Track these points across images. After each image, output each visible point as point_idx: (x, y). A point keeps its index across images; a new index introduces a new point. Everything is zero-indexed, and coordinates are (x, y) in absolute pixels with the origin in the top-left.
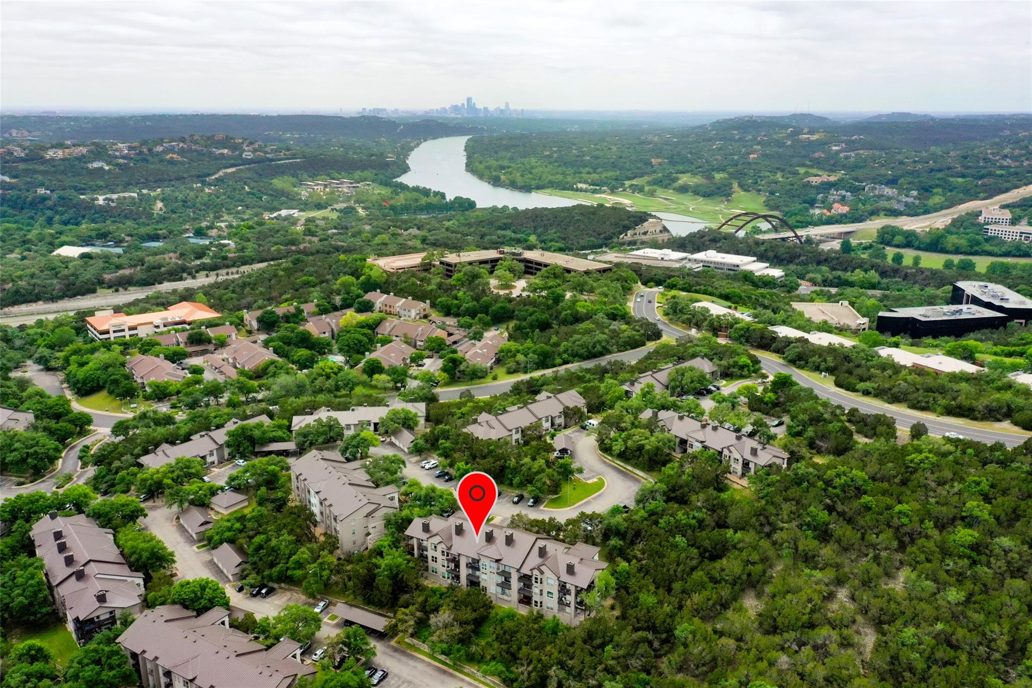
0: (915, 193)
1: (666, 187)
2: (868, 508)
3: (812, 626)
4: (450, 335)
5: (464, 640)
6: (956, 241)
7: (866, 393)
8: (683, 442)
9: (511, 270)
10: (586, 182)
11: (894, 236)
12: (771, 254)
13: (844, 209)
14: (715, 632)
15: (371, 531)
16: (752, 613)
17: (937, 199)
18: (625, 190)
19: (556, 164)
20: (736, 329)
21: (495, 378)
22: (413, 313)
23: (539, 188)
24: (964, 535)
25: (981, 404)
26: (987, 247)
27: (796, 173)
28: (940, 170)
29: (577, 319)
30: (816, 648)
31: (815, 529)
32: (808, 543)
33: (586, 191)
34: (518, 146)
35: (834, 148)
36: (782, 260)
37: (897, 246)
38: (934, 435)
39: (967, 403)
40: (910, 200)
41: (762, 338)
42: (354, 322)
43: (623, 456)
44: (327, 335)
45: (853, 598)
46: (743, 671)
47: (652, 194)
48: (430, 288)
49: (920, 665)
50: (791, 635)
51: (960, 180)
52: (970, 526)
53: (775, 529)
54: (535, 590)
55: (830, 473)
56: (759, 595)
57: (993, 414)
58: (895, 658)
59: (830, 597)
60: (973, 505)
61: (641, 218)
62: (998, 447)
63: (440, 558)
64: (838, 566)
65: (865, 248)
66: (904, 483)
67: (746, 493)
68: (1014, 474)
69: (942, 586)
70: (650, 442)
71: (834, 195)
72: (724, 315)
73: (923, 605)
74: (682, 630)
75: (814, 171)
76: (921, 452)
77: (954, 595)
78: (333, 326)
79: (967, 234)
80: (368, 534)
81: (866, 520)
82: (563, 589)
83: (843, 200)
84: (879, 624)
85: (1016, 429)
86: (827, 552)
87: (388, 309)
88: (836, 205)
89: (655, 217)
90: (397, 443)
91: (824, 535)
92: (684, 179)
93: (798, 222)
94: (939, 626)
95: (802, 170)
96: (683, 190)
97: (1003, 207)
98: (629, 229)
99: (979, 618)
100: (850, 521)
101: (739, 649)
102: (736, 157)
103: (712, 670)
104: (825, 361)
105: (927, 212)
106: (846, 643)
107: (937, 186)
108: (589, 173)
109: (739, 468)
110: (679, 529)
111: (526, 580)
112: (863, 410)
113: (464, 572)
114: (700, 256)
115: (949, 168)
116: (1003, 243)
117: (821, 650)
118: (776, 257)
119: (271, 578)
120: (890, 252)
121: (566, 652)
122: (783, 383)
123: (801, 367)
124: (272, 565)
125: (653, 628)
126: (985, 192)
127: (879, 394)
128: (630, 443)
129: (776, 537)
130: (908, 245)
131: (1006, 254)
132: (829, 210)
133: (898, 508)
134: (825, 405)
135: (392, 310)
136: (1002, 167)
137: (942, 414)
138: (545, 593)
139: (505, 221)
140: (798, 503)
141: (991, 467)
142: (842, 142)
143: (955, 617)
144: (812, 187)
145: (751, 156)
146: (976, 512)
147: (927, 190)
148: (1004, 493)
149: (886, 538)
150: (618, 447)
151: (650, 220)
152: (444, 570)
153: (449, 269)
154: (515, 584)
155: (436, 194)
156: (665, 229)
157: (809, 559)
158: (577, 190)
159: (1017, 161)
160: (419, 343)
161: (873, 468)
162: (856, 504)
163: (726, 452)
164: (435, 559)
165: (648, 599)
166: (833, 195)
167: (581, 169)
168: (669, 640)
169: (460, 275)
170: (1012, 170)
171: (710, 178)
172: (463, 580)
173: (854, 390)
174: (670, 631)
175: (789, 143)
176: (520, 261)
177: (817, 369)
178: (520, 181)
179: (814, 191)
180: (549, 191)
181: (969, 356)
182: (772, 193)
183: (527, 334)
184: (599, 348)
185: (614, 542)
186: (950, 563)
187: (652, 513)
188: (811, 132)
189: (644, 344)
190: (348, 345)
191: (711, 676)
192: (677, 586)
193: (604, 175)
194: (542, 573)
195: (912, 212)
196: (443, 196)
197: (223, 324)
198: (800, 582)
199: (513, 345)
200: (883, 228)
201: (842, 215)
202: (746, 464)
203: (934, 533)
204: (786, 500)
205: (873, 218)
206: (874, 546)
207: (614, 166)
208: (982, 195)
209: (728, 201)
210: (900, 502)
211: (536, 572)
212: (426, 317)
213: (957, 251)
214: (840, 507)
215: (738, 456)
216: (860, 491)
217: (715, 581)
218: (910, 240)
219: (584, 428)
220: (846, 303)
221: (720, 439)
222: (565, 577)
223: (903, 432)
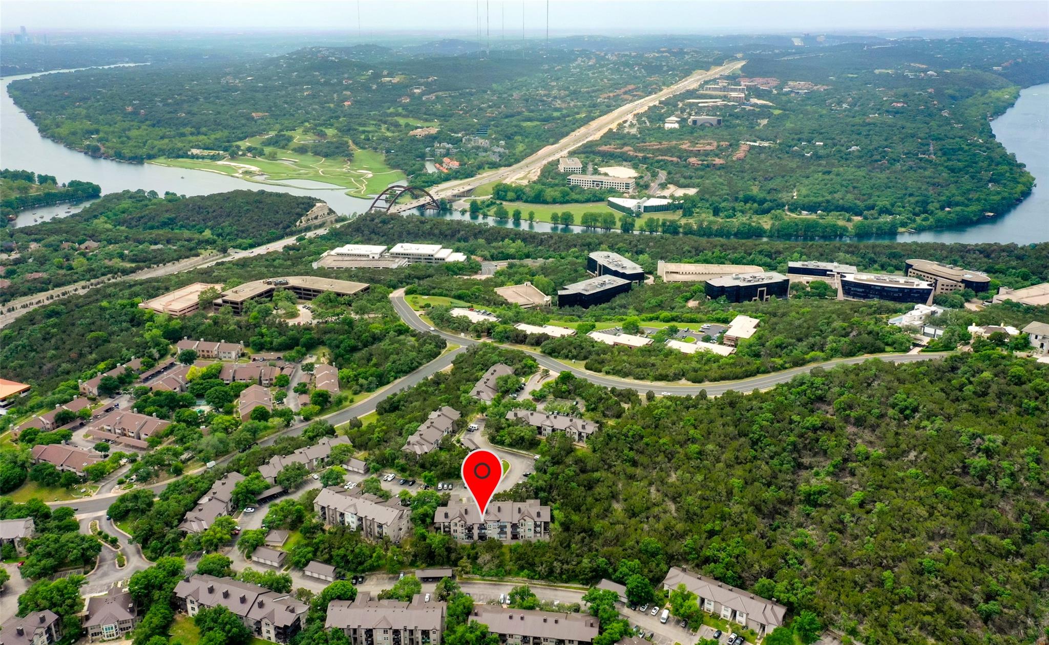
0: (502, 143)
1: (283, 148)
2: (647, 445)
3: (648, 508)
4: (282, 369)
5: (501, 565)
6: (552, 193)
7: (608, 373)
8: (539, 428)
9: (289, 299)
10: (198, 147)
11: (506, 192)
12: (436, 231)
13: (455, 165)
14: (611, 524)
15: (403, 527)
16: (620, 510)
17: (520, 147)
18: (244, 155)
19: (148, 122)
20: (498, 333)
21: (352, 401)
22: (234, 354)
23: (150, 157)
24: (694, 448)
25: (671, 372)
26: (574, 196)
27: (397, 125)
28: (512, 116)
29: (376, 339)
30: (654, 517)
31: (629, 461)
32: (630, 470)
33: (203, 158)
34: (89, 99)
35: (416, 91)
36: (446, 236)
37: (511, 201)
38: (658, 396)
39: (664, 372)
40: (502, 150)
41: (517, 336)
42: (200, 374)
43: (511, 445)
44: (178, 389)
45: (658, 491)
46: (633, 536)
47: (273, 157)
48: (231, 328)
49: (699, 511)
50: (644, 514)
51: (529, 123)
52: (693, 442)
53: (610, 466)
54: (520, 530)
55: (625, 430)
56: (618, 502)
57: (677, 377)
58: (688, 511)
59: (649, 493)
60: (692, 431)
61: (309, 203)
62: (688, 398)
63: (459, 529)
64: (646, 477)
65: (488, 206)
66: (656, 427)
67: (584, 450)
68: (702, 412)
69: (693, 474)
70: (526, 433)
71: (441, 147)
72: (483, 322)
73: (690, 486)
74: (597, 527)
75: (412, 122)
76: (658, 408)
77: (699, 477)
78: (180, 381)
79: (557, 185)
80: (400, 529)
81: (650, 450)
82: (536, 526)
83: (447, 154)
84: (674, 499)
85: (690, 383)
86: (639, 471)
87: (206, 354)
88: (446, 160)
89: (320, 201)
90: (350, 468)
91: (634, 463)
92: (299, 137)
93: (424, 182)
94: (699, 493)
95: (402, 121)
96: (302, 150)
97: (572, 154)
98: (302, 215)
99: (712, 484)
100: (642, 453)
101: (625, 528)
102: (332, 105)
103: (618, 541)
104: (570, 351)
105: (517, 161)
106: (665, 512)
107: (516, 133)
108: (192, 134)
109: (576, 437)
110: (568, 480)
111: (514, 526)
112: (619, 388)
113: (476, 532)
114: (398, 248)
115: (519, 113)
116: (582, 191)
117: (657, 518)
118: (441, 233)
119: (363, 571)
120: (510, 207)
121: (556, 554)
122: (566, 378)
123: (556, 357)
124: (361, 563)
125: (584, 531)
126: (552, 137)
127: (616, 372)
128: (514, 437)
129: (613, 470)
130: (518, 198)
131: (588, 201)
132: (441, 163)
133: (661, 441)
134: (599, 388)
135: (210, 354)
136: (556, 110)
137: (652, 381)
138: (526, 530)
140: (616, 450)
141: (691, 410)
142: (421, 85)
143: (702, 486)
144: (418, 141)
145: (346, 103)
146: (695, 436)
147: (509, 138)
148: (701, 422)
149: (661, 458)
150: (508, 441)
151: (318, 205)
152: (463, 536)
153: (237, 308)
154: (509, 530)
156: (331, 211)
157: (632, 477)
158: (193, 157)
159: (564, 102)
160: (264, 382)
161: (641, 422)
162: (642, 444)
163: (568, 430)
164: (456, 531)
165: (575, 518)
166: (438, 148)
167: (182, 130)
168: (590, 533)
169: (254, 314)
170: (565, 112)
171: (322, 135)
172: (476, 537)
173: (600, 371)
174: (592, 530)
175: (374, 87)
176: (289, 289)
177: (567, 357)
178: (126, 152)
179: (422, 146)
180: (162, 160)
181: (633, 329)
182: (388, 151)
183: (349, 359)
184: (415, 364)
185: (542, 494)
186: (693, 463)
187: (552, 474)
188: (390, 75)
189: (440, 353)
190: (217, 397)
191: (619, 543)
192: (584, 508)
193: (213, 137)
194: (524, 520)
195: (509, 161)
196: (53, 180)
197: (72, 400)
198: (634, 489)
199: (346, 371)
200: (497, 186)
201: (457, 172)
202: (580, 434)
203: (680, 450)
204: (610, 450)
205: (480, 171)
206: (658, 463)
207: (218, 125)
208: (551, 140)
209: (350, 160)
210: (660, 438)
211: (522, 521)
212: (243, 355)
213: (554, 202)
214: (635, 447)
215: (575, 431)
216: (642, 437)
217: (597, 500)
218: (519, 195)
219: (470, 430)
220: (529, 283)
221: (562, 423)
222: (536, 519)
223: (642, 396)
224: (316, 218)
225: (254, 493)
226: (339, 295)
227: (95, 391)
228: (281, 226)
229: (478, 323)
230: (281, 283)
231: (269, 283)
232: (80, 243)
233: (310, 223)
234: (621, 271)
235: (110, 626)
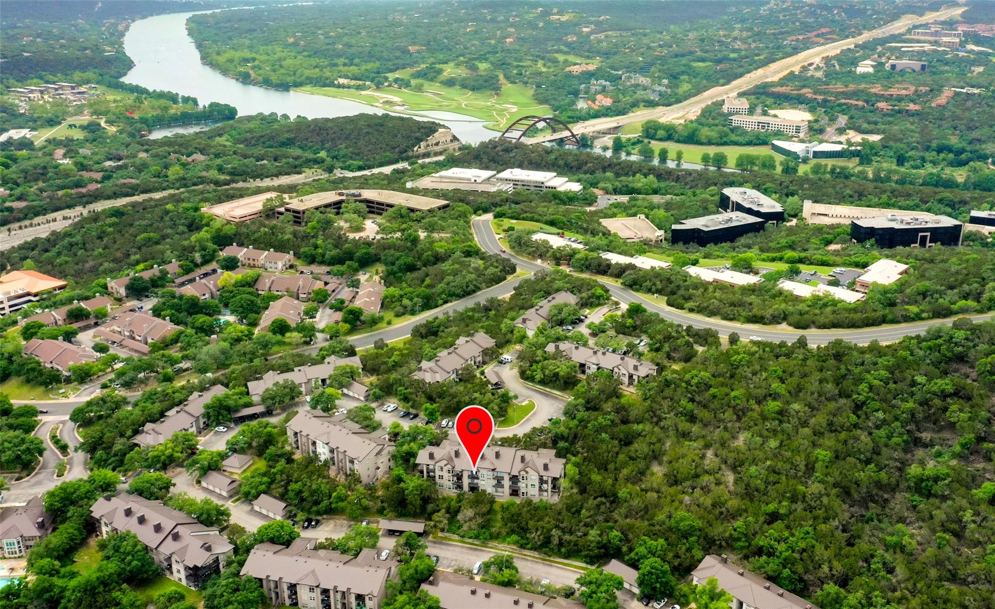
0: (665, 81)
1: (432, 80)
2: (714, 397)
3: (697, 476)
4: (326, 284)
5: (485, 526)
6: (708, 133)
7: (691, 310)
8: (582, 366)
9: (357, 212)
10: (346, 77)
11: (656, 130)
12: (561, 162)
13: (607, 102)
14: (642, 490)
15: (380, 465)
16: (660, 474)
17: (685, 87)
18: (390, 86)
19: (305, 53)
20: (577, 259)
21: (389, 323)
22: (280, 265)
23: (297, 85)
24: (773, 406)
25: (768, 313)
26: (734, 138)
27: (555, 61)
28: (683, 55)
29: (438, 259)
30: (702, 489)
31: (686, 415)
32: (684, 425)
33: (349, 87)
34: (254, 30)
35: (585, 30)
36: (572, 168)
37: (661, 140)
38: (744, 340)
39: (759, 313)
40: (663, 89)
41: (599, 265)
42: (233, 281)
43: (542, 382)
44: (207, 296)
45: (716, 455)
46: (666, 509)
47: (419, 89)
48: (286, 237)
49: (762, 487)
50: (688, 483)
51: (701, 64)
52: (774, 399)
53: (660, 419)
54: (522, 485)
55: (688, 376)
56: (660, 464)
57: (775, 320)
58: (748, 485)
59: (703, 457)
60: (775, 385)
61: (431, 128)
62: (783, 345)
63: (446, 475)
64: (703, 437)
65: (634, 144)
66: (732, 377)
67: (634, 397)
68: (795, 362)
69: (765, 439)
70: (562, 369)
71: (596, 84)
72: (564, 247)
73: (757, 452)
74: (623, 493)
75: (571, 58)
76: (739, 354)
77: (773, 443)
78: (211, 287)
79: (717, 125)
80: (378, 468)
81: (715, 404)
82: (542, 481)
83: (604, 90)
84: (734, 468)
85: (791, 328)
86: (695, 429)
87: (252, 262)
88: (599, 97)
89: (444, 126)
90: (351, 394)
91: (692, 418)
92: (449, 71)
93: (569, 117)
94: (768, 463)
95: (561, 58)
96: (450, 83)
97: (741, 95)
98: (422, 140)
99: (788, 454)
100: (705, 406)
101: (659, 497)
102: (493, 42)
103: (646, 513)
104: (654, 284)
105: (679, 101)
106: (718, 483)
107: (683, 73)
108: (345, 65)
109: (626, 380)
110: (601, 429)
111: (514, 479)
112: (696, 326)
113: (466, 482)
114: (507, 174)
115: (691, 53)
116: (744, 133)
117: (706, 490)
118: (566, 165)
119: (318, 513)
120: (656, 146)
121: (558, 520)
122: (635, 310)
123: (637, 290)
124: (317, 503)
125: (604, 495)
126: (723, 77)
127: (700, 310)
128: (547, 372)
129: (662, 424)
130: (669, 138)
131: (749, 143)
132: (594, 101)
133: (733, 394)
134: (671, 325)
135: (256, 263)
136: (734, 51)
137: (744, 322)
138: (529, 486)
139: (287, 136)
140: (672, 400)
141: (782, 359)
142: (591, 23)
143: (775, 456)
144: (574, 77)
145: (508, 40)
146: (778, 390)
147: (675, 78)
148: (791, 375)
149: (729, 415)
150: (539, 376)
151: (441, 130)
152: (450, 484)
153: (298, 217)
154: (507, 483)
155: (186, 100)
156: (455, 139)
157: (685, 435)
158: (339, 86)
159: (746, 43)
160: (301, 296)
161: (712, 369)
162: (707, 395)
163: (616, 370)
164: (441, 477)
165: (596, 477)
166: (594, 85)
167: (336, 61)
168: (614, 500)
169: (314, 223)
170: (743, 53)
171: (474, 68)
172: (466, 487)
173: (682, 308)
174: (615, 495)
175: (541, 25)
176: (361, 201)
177: (649, 291)
178: (274, 78)
179: (577, 82)
180: (308, 88)
181: (747, 268)
182: (539, 86)
183: (400, 277)
184: (471, 287)
185: (562, 444)
186: (768, 424)
187: (581, 421)
188: (560, 13)
189: (505, 279)
190: (242, 306)
191: (646, 517)
192: (611, 466)
193: (364, 67)
194: (527, 472)
195: (667, 101)
196: (195, 101)
197: (94, 297)
198: (684, 450)
199: (393, 290)
200: (646, 123)
201: (608, 108)
202: (631, 377)
203: (755, 407)
204: (664, 398)
205: (634, 109)
206: (723, 421)
207: (371, 56)
208: (722, 81)
209: (497, 94)
210: (732, 390)
211: (523, 473)
212: (291, 267)
213: (710, 143)
214: (697, 398)
215: (625, 372)
216: (708, 387)
217: (632, 458)
218: (670, 134)
219: (501, 362)
220: (643, 216)
221: (610, 361)
222: (543, 473)
223: (724, 339)
224: (437, 144)
225: (229, 409)
226: (412, 210)
227: (123, 292)
228: (397, 150)
229: (559, 248)
230: (353, 195)
231: (341, 194)
232: (188, 156)
233: (429, 149)
234: (755, 208)
235: (11, 541)
